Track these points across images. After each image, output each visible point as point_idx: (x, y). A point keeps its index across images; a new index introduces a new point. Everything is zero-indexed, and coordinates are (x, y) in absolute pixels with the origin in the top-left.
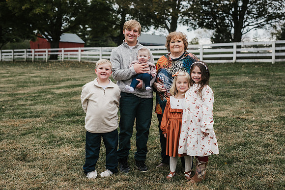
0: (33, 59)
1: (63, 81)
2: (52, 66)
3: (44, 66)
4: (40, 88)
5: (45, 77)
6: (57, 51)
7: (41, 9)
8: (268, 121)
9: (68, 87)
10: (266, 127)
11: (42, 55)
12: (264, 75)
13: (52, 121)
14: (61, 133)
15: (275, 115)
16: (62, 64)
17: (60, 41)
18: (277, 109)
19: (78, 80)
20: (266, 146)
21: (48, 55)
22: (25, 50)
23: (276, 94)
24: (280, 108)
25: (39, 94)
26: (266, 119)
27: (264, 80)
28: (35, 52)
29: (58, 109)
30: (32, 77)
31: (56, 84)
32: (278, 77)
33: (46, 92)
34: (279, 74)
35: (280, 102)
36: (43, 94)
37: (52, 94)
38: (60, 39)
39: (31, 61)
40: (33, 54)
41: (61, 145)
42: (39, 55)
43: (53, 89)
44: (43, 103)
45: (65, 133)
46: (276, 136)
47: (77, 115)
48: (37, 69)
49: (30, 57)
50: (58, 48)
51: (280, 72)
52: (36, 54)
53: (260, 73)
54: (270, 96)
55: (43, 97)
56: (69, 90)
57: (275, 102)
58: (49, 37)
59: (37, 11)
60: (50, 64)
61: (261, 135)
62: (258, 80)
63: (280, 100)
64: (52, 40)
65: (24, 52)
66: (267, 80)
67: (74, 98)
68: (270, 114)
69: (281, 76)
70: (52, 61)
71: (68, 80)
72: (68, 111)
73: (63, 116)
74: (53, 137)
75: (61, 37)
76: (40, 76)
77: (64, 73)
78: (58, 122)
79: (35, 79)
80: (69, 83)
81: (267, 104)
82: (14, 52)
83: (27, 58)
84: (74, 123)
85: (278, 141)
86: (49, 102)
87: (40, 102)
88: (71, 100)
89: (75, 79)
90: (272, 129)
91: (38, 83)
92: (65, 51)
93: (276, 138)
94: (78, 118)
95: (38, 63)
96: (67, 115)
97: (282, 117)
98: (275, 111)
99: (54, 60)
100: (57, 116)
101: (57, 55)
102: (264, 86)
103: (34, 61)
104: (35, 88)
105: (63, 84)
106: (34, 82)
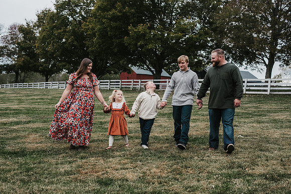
6: (159, 82)
22: (132, 80)
28: (141, 82)
40: (139, 84)
49: (137, 86)
50: (160, 79)
52: (142, 84)
58: (153, 69)
59: (150, 46)
64: (155, 72)
65: (131, 82)
82: (122, 82)
83: (133, 87)
101: (159, 85)
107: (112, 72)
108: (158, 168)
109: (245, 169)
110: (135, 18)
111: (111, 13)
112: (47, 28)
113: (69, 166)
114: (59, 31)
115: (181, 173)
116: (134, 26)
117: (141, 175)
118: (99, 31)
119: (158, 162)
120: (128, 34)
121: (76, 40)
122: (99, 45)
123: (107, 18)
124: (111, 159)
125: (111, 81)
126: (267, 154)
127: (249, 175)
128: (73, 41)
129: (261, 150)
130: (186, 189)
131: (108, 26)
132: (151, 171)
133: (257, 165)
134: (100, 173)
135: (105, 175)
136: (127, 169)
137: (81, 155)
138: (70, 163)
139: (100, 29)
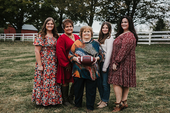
0: (5, 40)
1: (22, 53)
2: (16, 44)
3: (12, 45)
4: (7, 58)
5: (11, 51)
6: (20, 35)
7: (10, 9)
8: (142, 80)
9: (24, 58)
10: (141, 84)
11: (11, 37)
12: (144, 52)
13: (10, 79)
14: (15, 87)
15: (147, 77)
16: (22, 43)
17: (22, 29)
18: (149, 73)
19: (31, 53)
20: (140, 96)
21: (14, 37)
23: (149, 64)
24: (150, 72)
25: (5, 62)
26: (141, 79)
27: (143, 55)
28: (6, 35)
29: (15, 71)
30: (3, 51)
31: (17, 56)
32: (151, 53)
33: (9, 60)
34: (153, 51)
35: (151, 69)
36: (8, 62)
37: (13, 62)
38: (22, 28)
39: (4, 41)
41: (13, 95)
42: (9, 37)
43: (15, 58)
44: (7, 68)
45: (17, 86)
46: (146, 89)
47: (27, 76)
48: (7, 46)
49: (3, 38)
50: (21, 33)
51: (153, 50)
53: (141, 51)
54: (145, 65)
55: (7, 64)
56: (24, 60)
57: (148, 69)
58: (15, 26)
59: (8, 10)
60: (15, 43)
61: (137, 89)
62: (139, 55)
63: (151, 67)
64: (17, 28)
66: (144, 55)
67: (27, 64)
68: (144, 76)
69: (153, 53)
70: (17, 41)
71: (25, 53)
72: (21, 73)
73: (18, 76)
74: (9, 90)
75: (22, 26)
76: (8, 51)
77: (23, 49)
78: (14, 80)
79: (4, 52)
80: (25, 55)
81: (143, 70)
83: (1, 39)
84: (24, 80)
85: (147, 93)
86: (10, 67)
87: (5, 67)
88: (24, 66)
89: (29, 53)
90: (144, 85)
91: (6, 55)
92: (25, 35)
93: (146, 91)
94: (27, 77)
95: (8, 42)
96: (20, 75)
97: (151, 78)
98: (147, 74)
99: (18, 41)
100: (14, 75)
102: (142, 58)
103: (6, 41)
104: (3, 58)
105: (21, 56)
106: (3, 54)
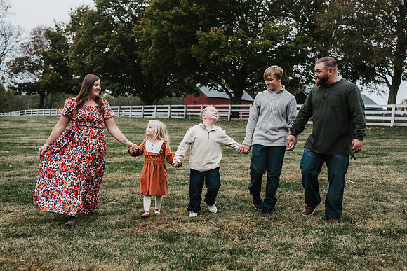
6: (239, 108)
22: (201, 106)
50: (240, 104)
65: (199, 108)
82: (187, 108)
101: (238, 113)
107: (174, 94)
108: (238, 220)
109: (354, 223)
110: (206, 20)
111: (173, 12)
112: (84, 33)
113: (121, 216)
114: (101, 37)
115: (268, 228)
116: (205, 31)
117: (217, 229)
118: (156, 37)
119: (239, 214)
120: (196, 42)
121: (124, 49)
122: (157, 57)
123: (168, 19)
124: (176, 209)
125: (172, 106)
126: (385, 204)
127: (360, 230)
128: (119, 51)
129: (377, 200)
130: (276, 247)
131: (169, 30)
132: (230, 224)
133: (371, 218)
134: (163, 226)
135: (170, 229)
136: (198, 221)
137: (137, 203)
138: (122, 213)
139: (157, 34)
